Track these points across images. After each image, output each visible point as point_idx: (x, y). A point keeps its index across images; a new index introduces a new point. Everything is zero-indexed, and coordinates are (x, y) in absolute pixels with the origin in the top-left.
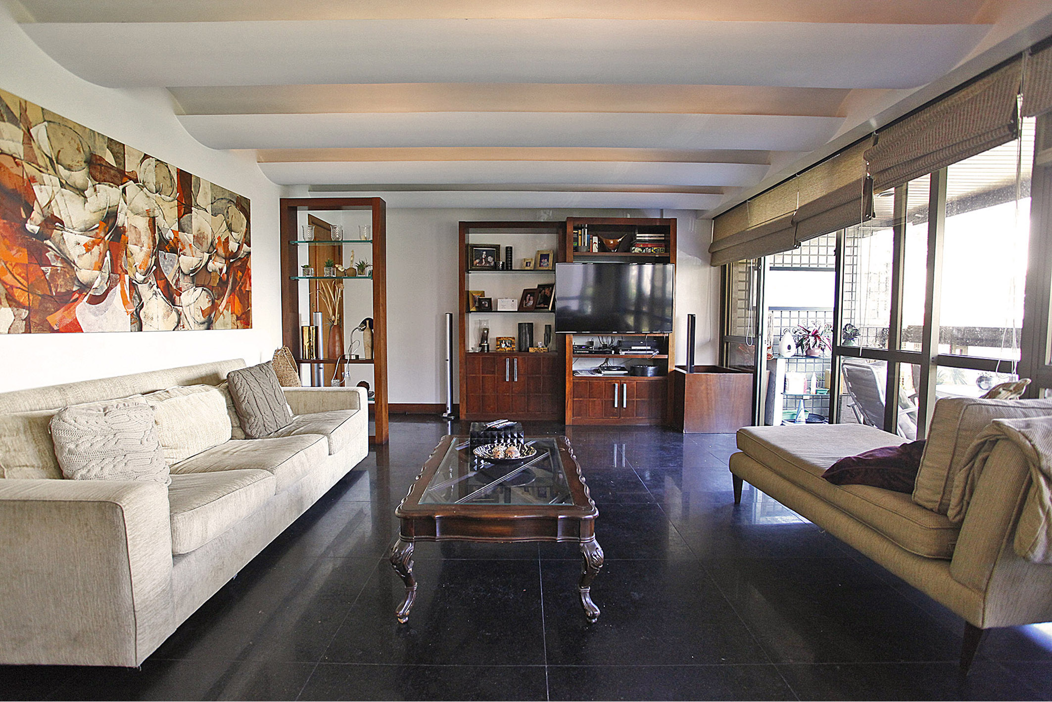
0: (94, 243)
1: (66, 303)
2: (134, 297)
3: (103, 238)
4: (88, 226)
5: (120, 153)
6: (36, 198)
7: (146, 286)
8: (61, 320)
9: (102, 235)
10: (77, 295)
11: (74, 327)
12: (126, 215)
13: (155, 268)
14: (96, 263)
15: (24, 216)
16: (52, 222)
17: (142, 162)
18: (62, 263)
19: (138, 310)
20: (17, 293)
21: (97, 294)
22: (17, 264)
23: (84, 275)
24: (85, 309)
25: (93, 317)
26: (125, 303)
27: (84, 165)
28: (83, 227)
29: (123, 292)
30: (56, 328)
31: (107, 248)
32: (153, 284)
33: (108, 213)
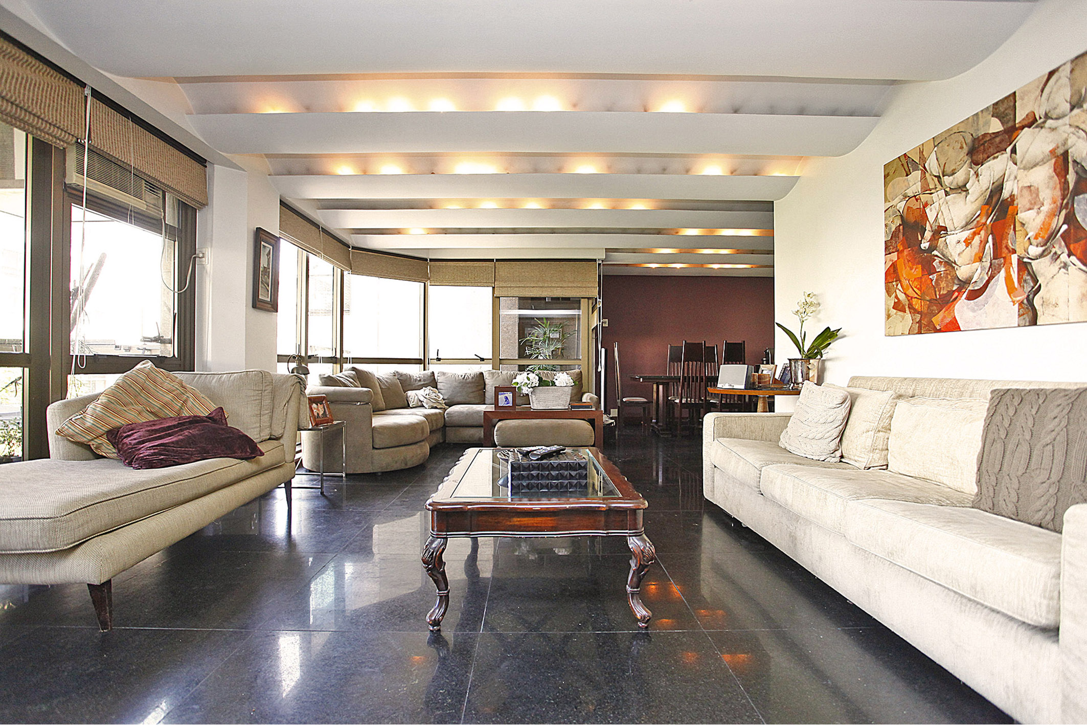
0: (974, 234)
1: (948, 303)
2: (1025, 281)
3: (985, 224)
4: (968, 220)
5: (1010, 107)
6: (928, 219)
7: (1046, 260)
8: (942, 320)
9: (983, 221)
10: (956, 294)
11: (953, 326)
12: (1016, 178)
13: (1065, 227)
14: (976, 254)
15: (920, 239)
16: (940, 231)
17: (1042, 91)
18: (945, 267)
19: (1031, 296)
20: (914, 301)
21: (976, 288)
22: (915, 279)
23: (962, 272)
24: (963, 307)
25: (971, 314)
26: (1011, 290)
27: (966, 158)
28: (964, 223)
29: (1008, 278)
30: (938, 328)
31: (989, 232)
32: (1059, 253)
33: (991, 191)
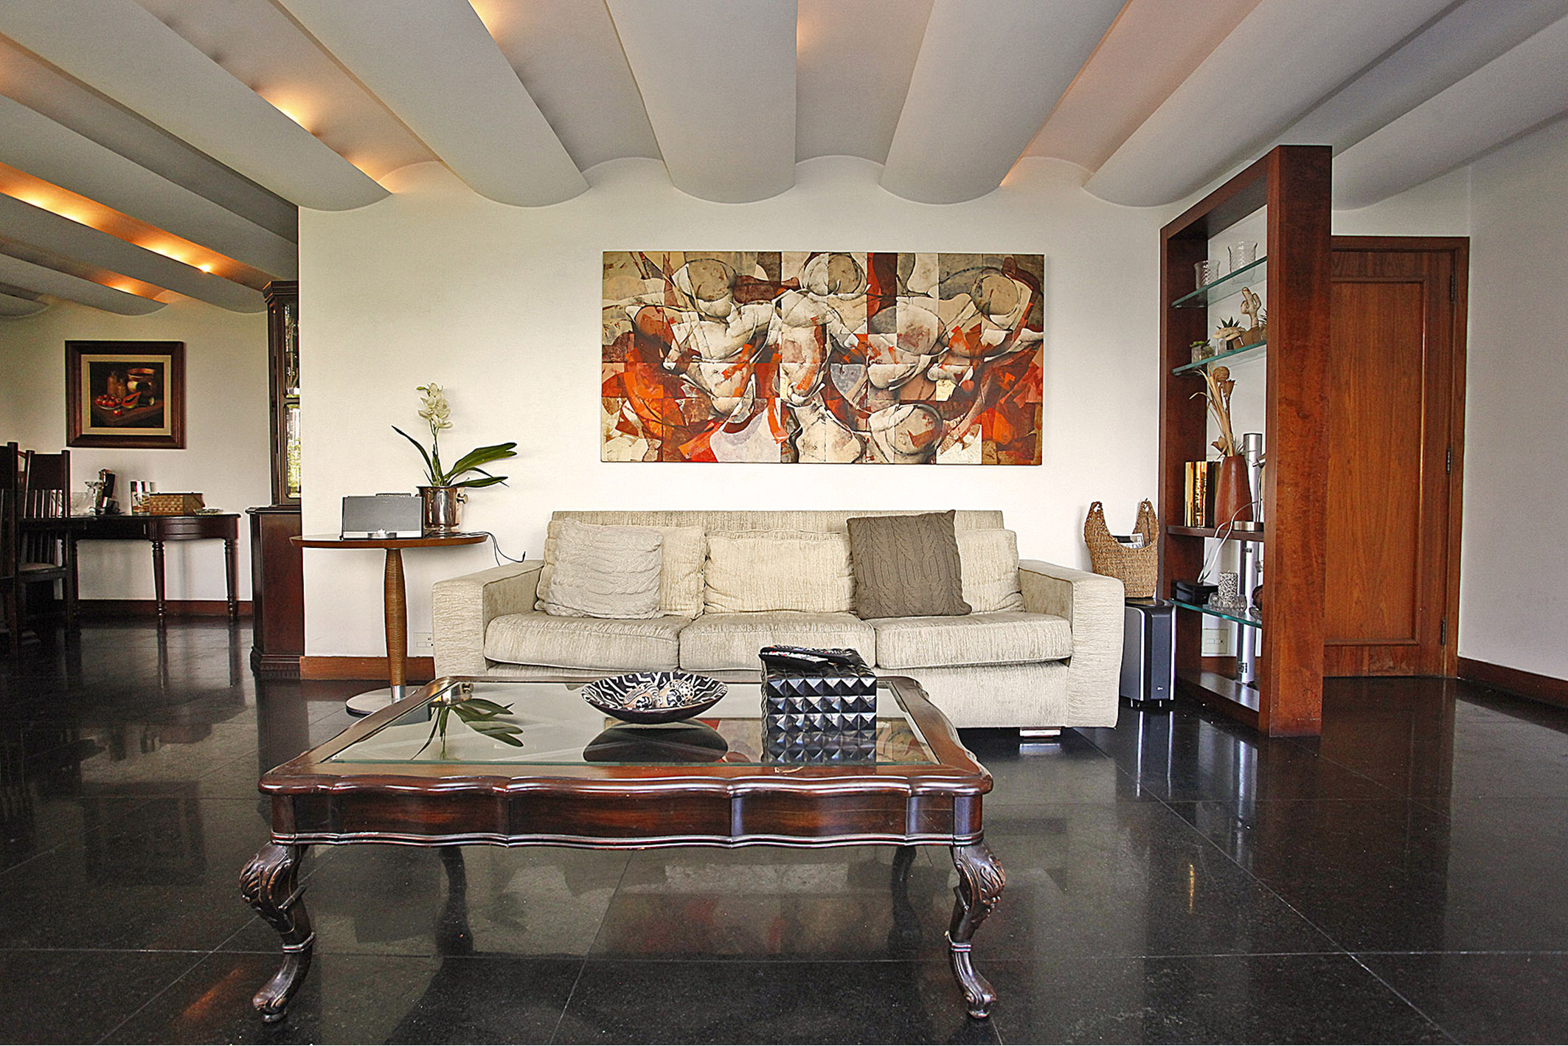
0: (735, 369)
1: (700, 431)
2: (788, 423)
3: (748, 362)
4: (728, 353)
5: (775, 264)
6: (674, 337)
7: (807, 409)
8: (693, 450)
9: (746, 358)
10: (712, 424)
11: (709, 457)
12: (780, 330)
13: (823, 385)
14: (736, 389)
15: (662, 356)
16: (690, 355)
17: (806, 264)
18: (697, 394)
19: (793, 438)
20: (652, 425)
21: (736, 422)
22: (653, 400)
23: (721, 403)
24: (720, 438)
25: (730, 446)
26: (774, 429)
27: (726, 291)
28: (723, 354)
29: (771, 419)
30: (687, 457)
31: (752, 371)
32: (818, 405)
33: (755, 333)
